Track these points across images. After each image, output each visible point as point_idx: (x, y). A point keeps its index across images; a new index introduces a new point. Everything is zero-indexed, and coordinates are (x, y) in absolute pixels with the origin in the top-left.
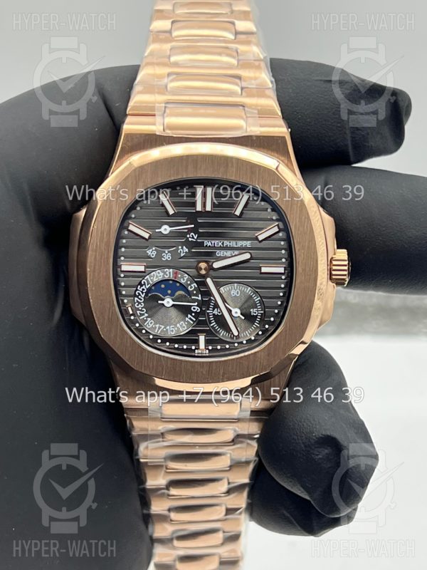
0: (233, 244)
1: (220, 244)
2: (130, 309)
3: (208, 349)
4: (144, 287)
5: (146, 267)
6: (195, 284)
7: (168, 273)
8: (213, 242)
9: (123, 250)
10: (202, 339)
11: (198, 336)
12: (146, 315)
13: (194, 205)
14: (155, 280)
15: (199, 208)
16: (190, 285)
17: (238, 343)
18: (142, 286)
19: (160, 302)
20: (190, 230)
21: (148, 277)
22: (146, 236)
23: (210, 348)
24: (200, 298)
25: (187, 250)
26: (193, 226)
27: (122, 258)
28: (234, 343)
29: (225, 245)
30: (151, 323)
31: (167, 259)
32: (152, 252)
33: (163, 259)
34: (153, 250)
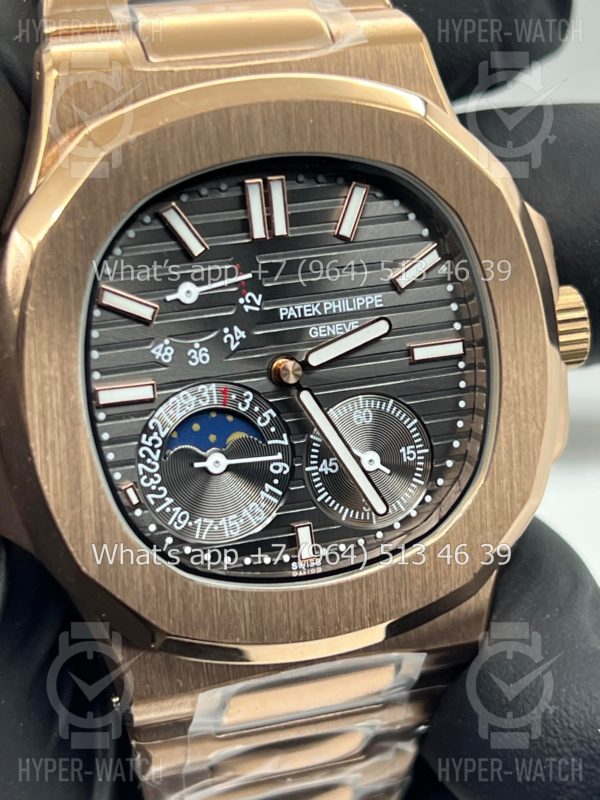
0: (342, 305)
1: (315, 309)
2: (130, 492)
4: (155, 436)
5: (156, 388)
6: (271, 411)
7: (205, 394)
8: (299, 308)
9: (96, 355)
10: (304, 534)
11: (294, 530)
12: (170, 501)
13: (246, 226)
14: (180, 415)
15: (259, 232)
16: (260, 413)
17: (383, 530)
18: (149, 433)
19: (197, 465)
20: (245, 287)
21: (161, 410)
22: (146, 313)
24: (286, 442)
25: (243, 334)
27: (98, 376)
28: (375, 532)
29: (326, 309)
30: (183, 518)
31: (200, 363)
32: (163, 352)
33: (191, 363)
34: (165, 346)
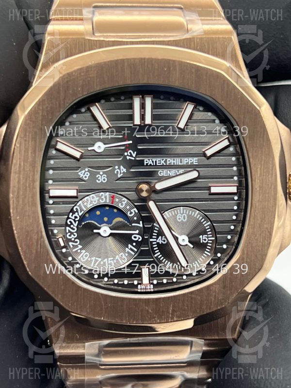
0: (176, 161)
1: (162, 162)
2: (61, 240)
3: (152, 284)
4: (76, 214)
5: (78, 191)
6: (135, 209)
7: (103, 197)
8: (154, 160)
9: (51, 172)
10: (145, 272)
11: (141, 269)
13: (131, 118)
14: (90, 206)
15: (137, 121)
16: (129, 210)
17: (187, 275)
18: (74, 213)
19: (95, 231)
20: (128, 147)
21: (80, 202)
22: (77, 155)
23: (155, 282)
24: (141, 225)
25: (125, 170)
26: (131, 142)
27: (51, 182)
28: (182, 275)
29: (168, 162)
30: (86, 256)
31: (102, 181)
32: (84, 174)
33: (97, 181)
34: (85, 172)
